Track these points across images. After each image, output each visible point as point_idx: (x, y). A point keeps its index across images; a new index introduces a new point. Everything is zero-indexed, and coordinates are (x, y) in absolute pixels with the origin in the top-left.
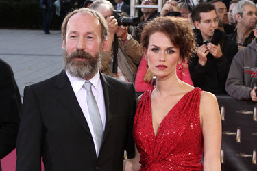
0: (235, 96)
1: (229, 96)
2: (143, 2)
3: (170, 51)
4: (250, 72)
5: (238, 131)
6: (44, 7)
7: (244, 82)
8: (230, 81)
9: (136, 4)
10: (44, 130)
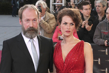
0: (97, 44)
1: (95, 43)
2: (56, 2)
3: (72, 24)
4: (104, 33)
5: (99, 59)
6: (14, 5)
7: (101, 37)
8: (95, 37)
9: (52, 3)
10: (12, 60)
